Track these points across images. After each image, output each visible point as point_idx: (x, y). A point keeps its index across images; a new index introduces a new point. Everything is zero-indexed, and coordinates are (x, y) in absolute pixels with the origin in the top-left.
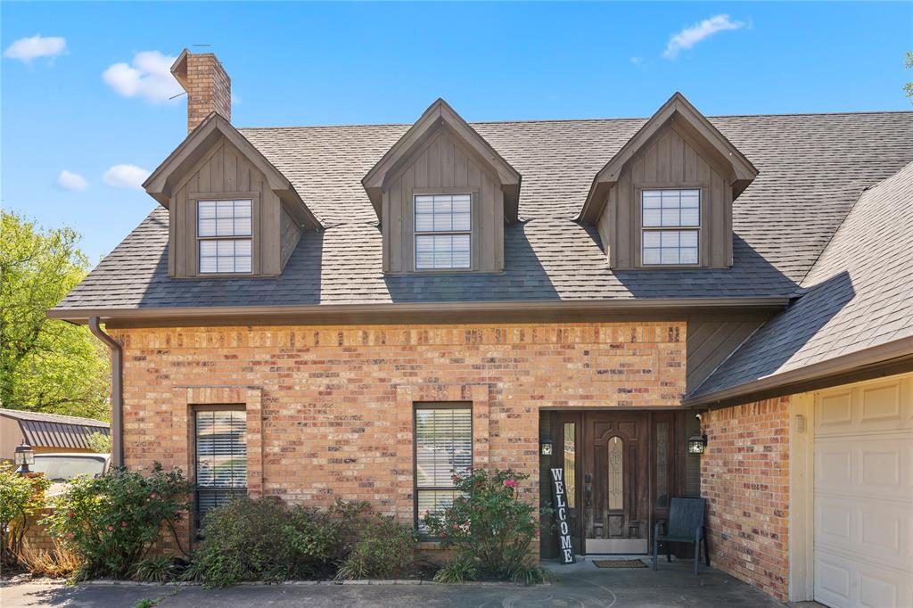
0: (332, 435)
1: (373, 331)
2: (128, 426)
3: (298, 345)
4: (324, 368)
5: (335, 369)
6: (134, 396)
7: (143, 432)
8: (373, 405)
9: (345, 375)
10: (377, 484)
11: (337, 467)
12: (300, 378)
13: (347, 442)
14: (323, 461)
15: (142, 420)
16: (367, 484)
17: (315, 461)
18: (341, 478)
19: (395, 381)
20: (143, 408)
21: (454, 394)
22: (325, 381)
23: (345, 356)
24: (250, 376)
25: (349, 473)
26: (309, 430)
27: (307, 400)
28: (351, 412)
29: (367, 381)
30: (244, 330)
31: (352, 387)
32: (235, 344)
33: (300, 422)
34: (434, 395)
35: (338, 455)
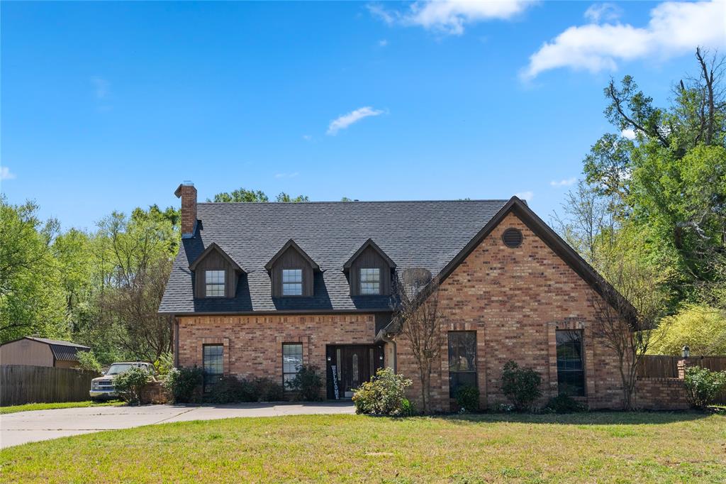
0: (253, 354)
1: (268, 318)
2: (180, 352)
3: (242, 323)
4: (251, 331)
5: (255, 331)
6: (182, 341)
7: (185, 354)
8: (268, 344)
9: (258, 333)
10: (269, 372)
11: (255, 366)
12: (242, 334)
13: (259, 357)
14: (250, 364)
15: (185, 349)
16: (266, 372)
17: (247, 364)
18: (256, 370)
19: (276, 335)
20: (186, 345)
21: (296, 340)
22: (251, 335)
23: (259, 326)
24: (224, 334)
25: (259, 368)
26: (246, 353)
27: (245, 342)
28: (260, 346)
29: (266, 335)
30: (223, 318)
31: (261, 337)
32: (219, 322)
33: (243, 349)
34: (289, 340)
35: (255, 362)
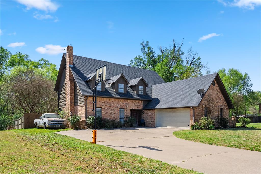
0: (111, 112)
1: (115, 99)
2: (87, 110)
3: (107, 100)
4: (110, 103)
5: (111, 104)
6: (88, 106)
7: (89, 111)
8: (115, 108)
9: (112, 104)
10: (115, 118)
11: (111, 115)
12: (107, 104)
13: (112, 113)
14: (110, 115)
15: (89, 109)
16: (114, 118)
17: (109, 115)
18: (112, 117)
19: (117, 105)
20: (89, 107)
21: (123, 107)
22: (110, 105)
23: (112, 102)
24: (102, 104)
25: (112, 116)
26: (108, 111)
27: (108, 107)
28: (113, 109)
29: (114, 105)
30: (101, 98)
31: (113, 106)
32: (100, 100)
33: (107, 110)
34: (121, 107)
35: (111, 114)
